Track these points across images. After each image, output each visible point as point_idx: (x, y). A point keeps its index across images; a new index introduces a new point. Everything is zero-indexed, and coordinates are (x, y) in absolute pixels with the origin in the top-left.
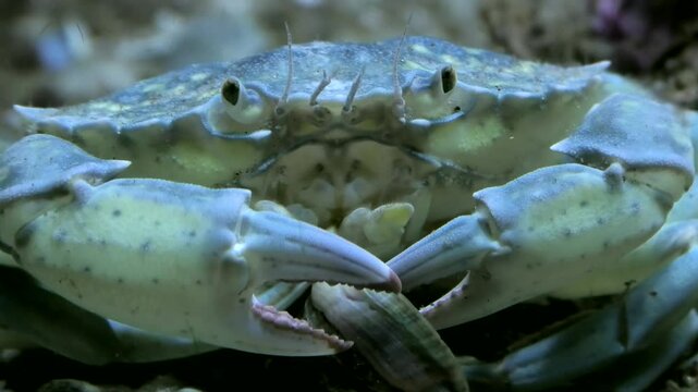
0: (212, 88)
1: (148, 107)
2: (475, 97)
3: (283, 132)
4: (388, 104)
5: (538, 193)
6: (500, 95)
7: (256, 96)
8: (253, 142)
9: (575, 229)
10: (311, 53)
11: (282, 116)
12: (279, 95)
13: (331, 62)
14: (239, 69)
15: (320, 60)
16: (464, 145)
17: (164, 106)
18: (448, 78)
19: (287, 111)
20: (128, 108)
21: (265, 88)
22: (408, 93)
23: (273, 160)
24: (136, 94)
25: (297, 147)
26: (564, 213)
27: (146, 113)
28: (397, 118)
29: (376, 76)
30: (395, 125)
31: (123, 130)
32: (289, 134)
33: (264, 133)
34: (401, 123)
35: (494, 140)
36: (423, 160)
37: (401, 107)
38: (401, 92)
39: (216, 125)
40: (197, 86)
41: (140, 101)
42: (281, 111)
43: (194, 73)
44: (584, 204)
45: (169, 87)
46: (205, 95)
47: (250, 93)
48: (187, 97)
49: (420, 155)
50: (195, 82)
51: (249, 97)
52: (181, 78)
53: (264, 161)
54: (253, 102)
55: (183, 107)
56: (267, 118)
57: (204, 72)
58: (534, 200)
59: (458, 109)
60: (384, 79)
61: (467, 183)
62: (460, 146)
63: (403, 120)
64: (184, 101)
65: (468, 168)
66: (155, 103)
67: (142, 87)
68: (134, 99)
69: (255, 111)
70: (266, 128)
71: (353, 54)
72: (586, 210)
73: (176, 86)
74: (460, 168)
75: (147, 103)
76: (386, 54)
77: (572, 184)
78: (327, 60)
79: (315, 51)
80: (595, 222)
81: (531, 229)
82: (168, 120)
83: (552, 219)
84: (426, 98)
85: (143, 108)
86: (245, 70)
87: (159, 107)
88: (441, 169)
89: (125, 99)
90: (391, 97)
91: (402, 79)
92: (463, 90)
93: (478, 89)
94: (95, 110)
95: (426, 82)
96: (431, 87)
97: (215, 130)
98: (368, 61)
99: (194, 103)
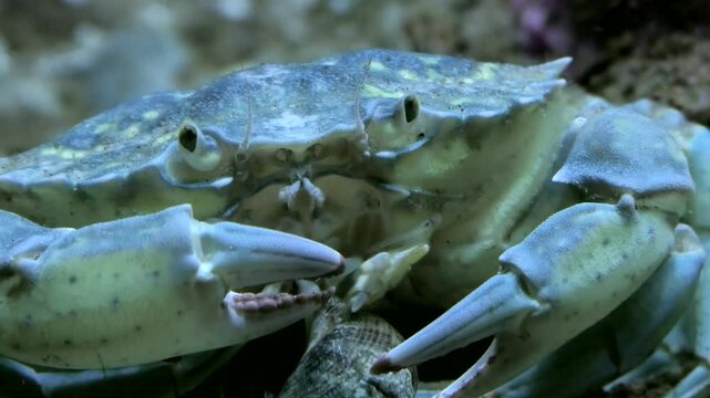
0: (167, 132)
1: (101, 156)
2: (439, 123)
3: (245, 178)
4: (350, 139)
5: (562, 243)
6: (464, 116)
7: (214, 143)
8: (215, 190)
9: (604, 271)
10: (265, 84)
11: (243, 162)
12: (238, 140)
13: (287, 92)
14: (194, 108)
15: (276, 92)
16: (432, 171)
17: (118, 154)
18: (410, 107)
19: (248, 156)
20: (80, 155)
21: (222, 133)
22: (370, 126)
23: (237, 206)
24: (87, 136)
25: (260, 188)
26: (590, 256)
27: (101, 163)
28: (361, 152)
29: (336, 107)
30: (360, 159)
31: (79, 186)
32: (251, 177)
33: (227, 181)
34: (367, 157)
35: (462, 161)
36: (391, 191)
37: (364, 141)
38: (363, 126)
39: (175, 175)
40: (150, 127)
41: (93, 146)
42: (241, 157)
43: (146, 110)
44: (606, 243)
45: (121, 128)
46: (161, 140)
47: (207, 139)
48: (142, 142)
49: (388, 186)
50: (148, 121)
51: (208, 143)
52: (132, 117)
53: (227, 207)
54: (210, 148)
55: (139, 155)
56: (227, 164)
57: (156, 109)
58: (560, 251)
59: (422, 135)
60: (344, 112)
61: (438, 206)
62: (427, 172)
63: (367, 153)
64: (139, 147)
65: (438, 191)
66: (110, 150)
67: (93, 128)
68: (87, 142)
69: (213, 158)
70: (227, 175)
71: (309, 82)
72: (609, 248)
73: (127, 127)
74: (429, 193)
75: (100, 149)
76: (342, 80)
77: (591, 225)
78: (282, 91)
79: (269, 80)
80: (621, 258)
81: (565, 281)
82: (125, 173)
83: (581, 266)
84: (389, 128)
85: (97, 157)
86: (199, 109)
87: (113, 155)
88: (410, 197)
89: (76, 142)
90: (354, 132)
91: (363, 111)
92: (426, 115)
93: (442, 114)
94: (47, 158)
95: (388, 111)
96: (394, 117)
97: (174, 180)
98: (325, 90)
99: (151, 151)
